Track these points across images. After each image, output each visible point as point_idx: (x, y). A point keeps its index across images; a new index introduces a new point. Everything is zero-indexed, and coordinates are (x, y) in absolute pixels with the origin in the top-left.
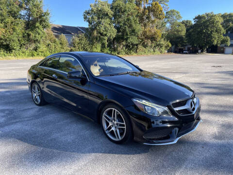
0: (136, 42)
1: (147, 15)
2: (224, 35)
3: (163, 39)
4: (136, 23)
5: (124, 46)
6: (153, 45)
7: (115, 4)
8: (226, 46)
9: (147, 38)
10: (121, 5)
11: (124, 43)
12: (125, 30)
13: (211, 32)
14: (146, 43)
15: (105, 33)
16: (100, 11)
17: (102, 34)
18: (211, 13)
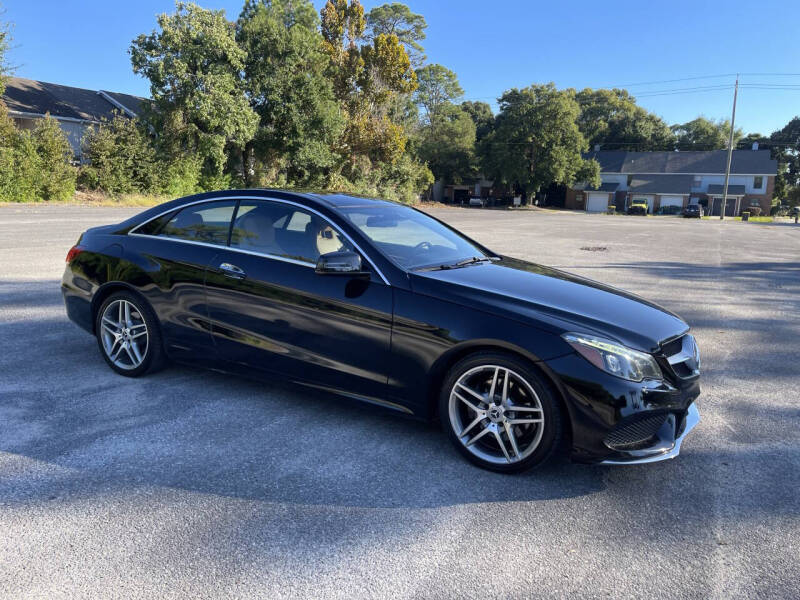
0: (323, 163)
1: (360, 75)
2: (585, 156)
3: (407, 158)
4: (324, 97)
5: (281, 172)
6: (379, 174)
7: (254, 26)
8: (590, 188)
9: (359, 149)
10: (274, 31)
11: (283, 162)
12: (285, 119)
13: (550, 144)
14: (354, 167)
15: (215, 122)
16: (195, 42)
17: (203, 126)
18: (548, 86)
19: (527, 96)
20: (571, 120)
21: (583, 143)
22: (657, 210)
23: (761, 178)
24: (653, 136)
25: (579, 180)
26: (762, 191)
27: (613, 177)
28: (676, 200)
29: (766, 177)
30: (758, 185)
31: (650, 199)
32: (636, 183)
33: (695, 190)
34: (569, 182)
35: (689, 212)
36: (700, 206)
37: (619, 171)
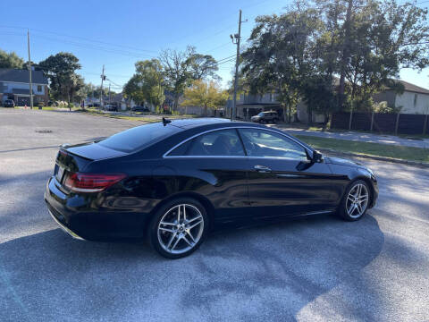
23: (41, 86)
26: (43, 93)
30: (40, 89)
33: (5, 91)
35: (6, 104)
36: (12, 101)
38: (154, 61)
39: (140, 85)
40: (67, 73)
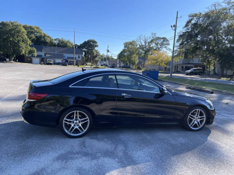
13: (19, 41)
18: (15, 22)
19: (8, 24)
20: (24, 34)
21: (29, 42)
22: (55, 64)
23: (80, 56)
24: (50, 42)
25: (29, 54)
27: (40, 53)
28: (60, 61)
29: (80, 55)
30: (79, 58)
31: (53, 60)
32: (47, 55)
33: (64, 58)
34: (26, 54)
35: (64, 64)
36: (67, 63)
37: (41, 51)
38: (133, 41)
39: (126, 54)
40: (91, 49)
